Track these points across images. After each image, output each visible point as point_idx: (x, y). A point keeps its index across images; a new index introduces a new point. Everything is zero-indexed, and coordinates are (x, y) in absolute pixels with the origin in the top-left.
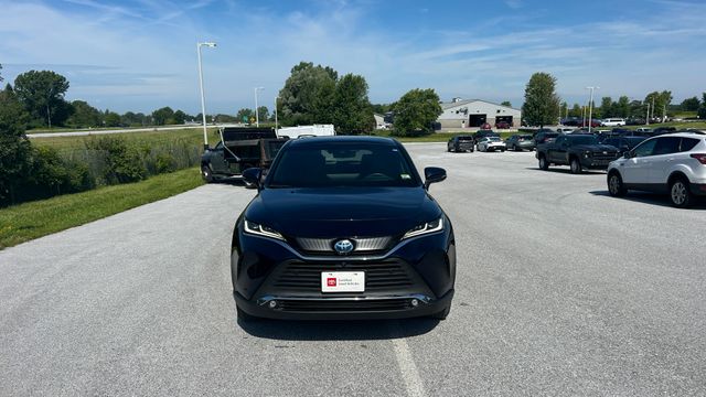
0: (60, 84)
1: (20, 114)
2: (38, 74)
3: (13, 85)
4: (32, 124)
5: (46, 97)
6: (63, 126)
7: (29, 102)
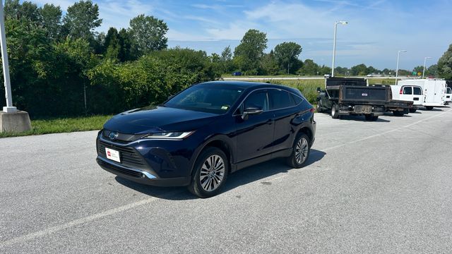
0: (297, 49)
1: (274, 67)
2: (287, 44)
3: (274, 50)
4: (279, 72)
5: (288, 57)
6: (295, 74)
7: (280, 60)
